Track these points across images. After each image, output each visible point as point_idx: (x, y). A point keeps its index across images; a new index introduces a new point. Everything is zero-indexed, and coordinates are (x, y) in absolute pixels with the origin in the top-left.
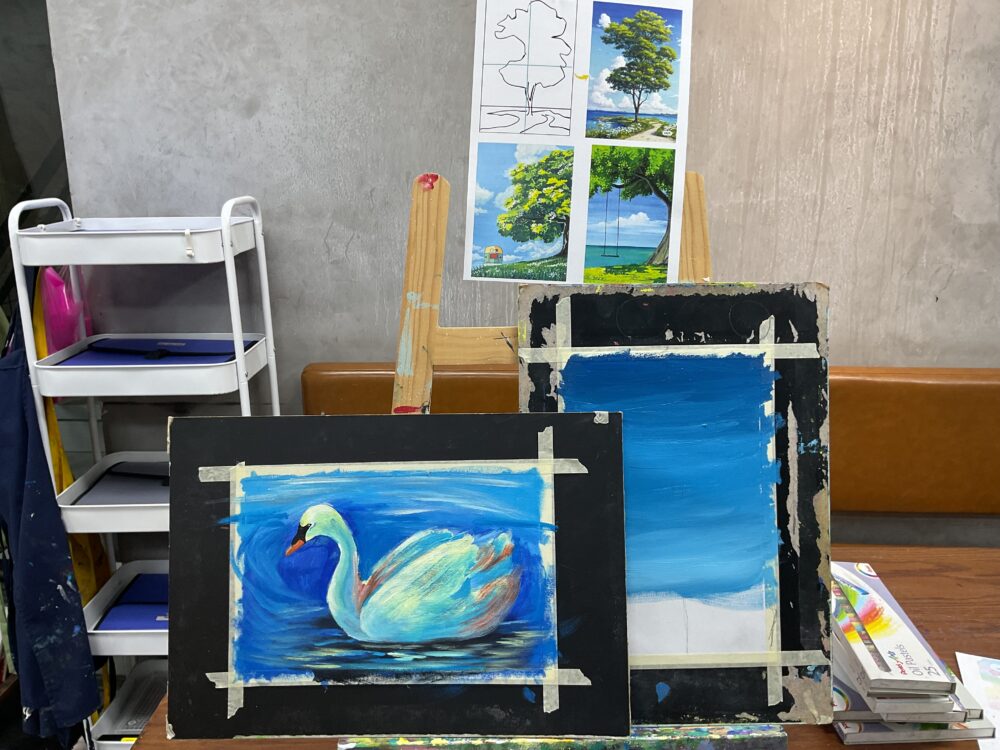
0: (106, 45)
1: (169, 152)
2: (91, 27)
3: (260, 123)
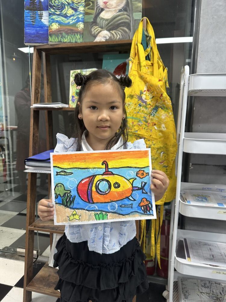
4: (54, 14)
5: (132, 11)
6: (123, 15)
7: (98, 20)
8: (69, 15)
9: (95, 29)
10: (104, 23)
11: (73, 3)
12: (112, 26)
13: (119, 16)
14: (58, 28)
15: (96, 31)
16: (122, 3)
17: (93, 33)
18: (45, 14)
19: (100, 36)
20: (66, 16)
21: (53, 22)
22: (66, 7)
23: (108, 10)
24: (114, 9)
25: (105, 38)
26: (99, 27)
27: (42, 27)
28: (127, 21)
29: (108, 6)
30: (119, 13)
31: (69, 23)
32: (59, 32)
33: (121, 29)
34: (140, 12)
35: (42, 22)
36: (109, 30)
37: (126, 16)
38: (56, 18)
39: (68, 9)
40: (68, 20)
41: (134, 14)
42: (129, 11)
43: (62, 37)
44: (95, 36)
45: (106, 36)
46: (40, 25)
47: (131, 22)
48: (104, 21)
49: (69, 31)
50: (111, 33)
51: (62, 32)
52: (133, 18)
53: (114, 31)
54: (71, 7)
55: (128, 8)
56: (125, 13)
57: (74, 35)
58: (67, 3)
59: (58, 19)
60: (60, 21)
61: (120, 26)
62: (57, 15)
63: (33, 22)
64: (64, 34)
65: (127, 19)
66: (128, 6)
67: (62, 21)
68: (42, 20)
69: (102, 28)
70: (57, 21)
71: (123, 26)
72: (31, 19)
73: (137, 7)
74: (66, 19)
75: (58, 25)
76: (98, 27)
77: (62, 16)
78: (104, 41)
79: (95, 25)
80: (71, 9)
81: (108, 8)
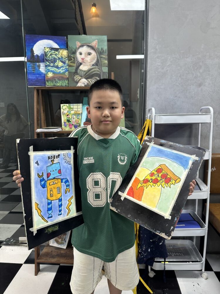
0: (163, 69)
1: (176, 97)
2: (159, 64)
3: (202, 89)
4: (49, 66)
5: (101, 66)
6: (95, 68)
7: (79, 71)
8: (59, 67)
9: (77, 78)
10: (83, 73)
11: (62, 57)
12: (88, 75)
13: (92, 69)
14: (52, 76)
15: (78, 79)
16: (94, 60)
17: (75, 80)
18: (42, 65)
19: (80, 82)
20: (57, 67)
21: (49, 71)
22: (57, 61)
23: (84, 64)
24: (89, 64)
25: (84, 84)
26: (80, 76)
27: (40, 75)
28: (98, 72)
29: (85, 62)
30: (93, 67)
31: (60, 72)
32: (53, 79)
33: (95, 78)
34: (107, 67)
35: (40, 71)
36: (87, 79)
37: (97, 69)
38: (51, 69)
39: (59, 62)
40: (59, 70)
41: (103, 68)
42: (99, 65)
43: (55, 82)
44: (77, 83)
45: (84, 82)
46: (38, 73)
47: (101, 73)
48: (83, 72)
49: (60, 78)
50: (88, 80)
51: (55, 79)
52: (102, 71)
53: (90, 79)
54: (61, 61)
55: (98, 64)
56: (97, 67)
57: (64, 81)
58: (58, 58)
59: (52, 69)
60: (53, 71)
61: (94, 76)
62: (51, 66)
63: (33, 71)
64: (57, 80)
65: (98, 71)
66: (99, 62)
67: (55, 71)
68: (40, 69)
69: (81, 77)
70: (52, 71)
71: (96, 76)
72: (32, 69)
73: (104, 63)
74: (58, 69)
75: (53, 73)
76: (78, 76)
77: (55, 67)
78: (84, 86)
79: (76, 75)
80: (61, 62)
81: (85, 63)
